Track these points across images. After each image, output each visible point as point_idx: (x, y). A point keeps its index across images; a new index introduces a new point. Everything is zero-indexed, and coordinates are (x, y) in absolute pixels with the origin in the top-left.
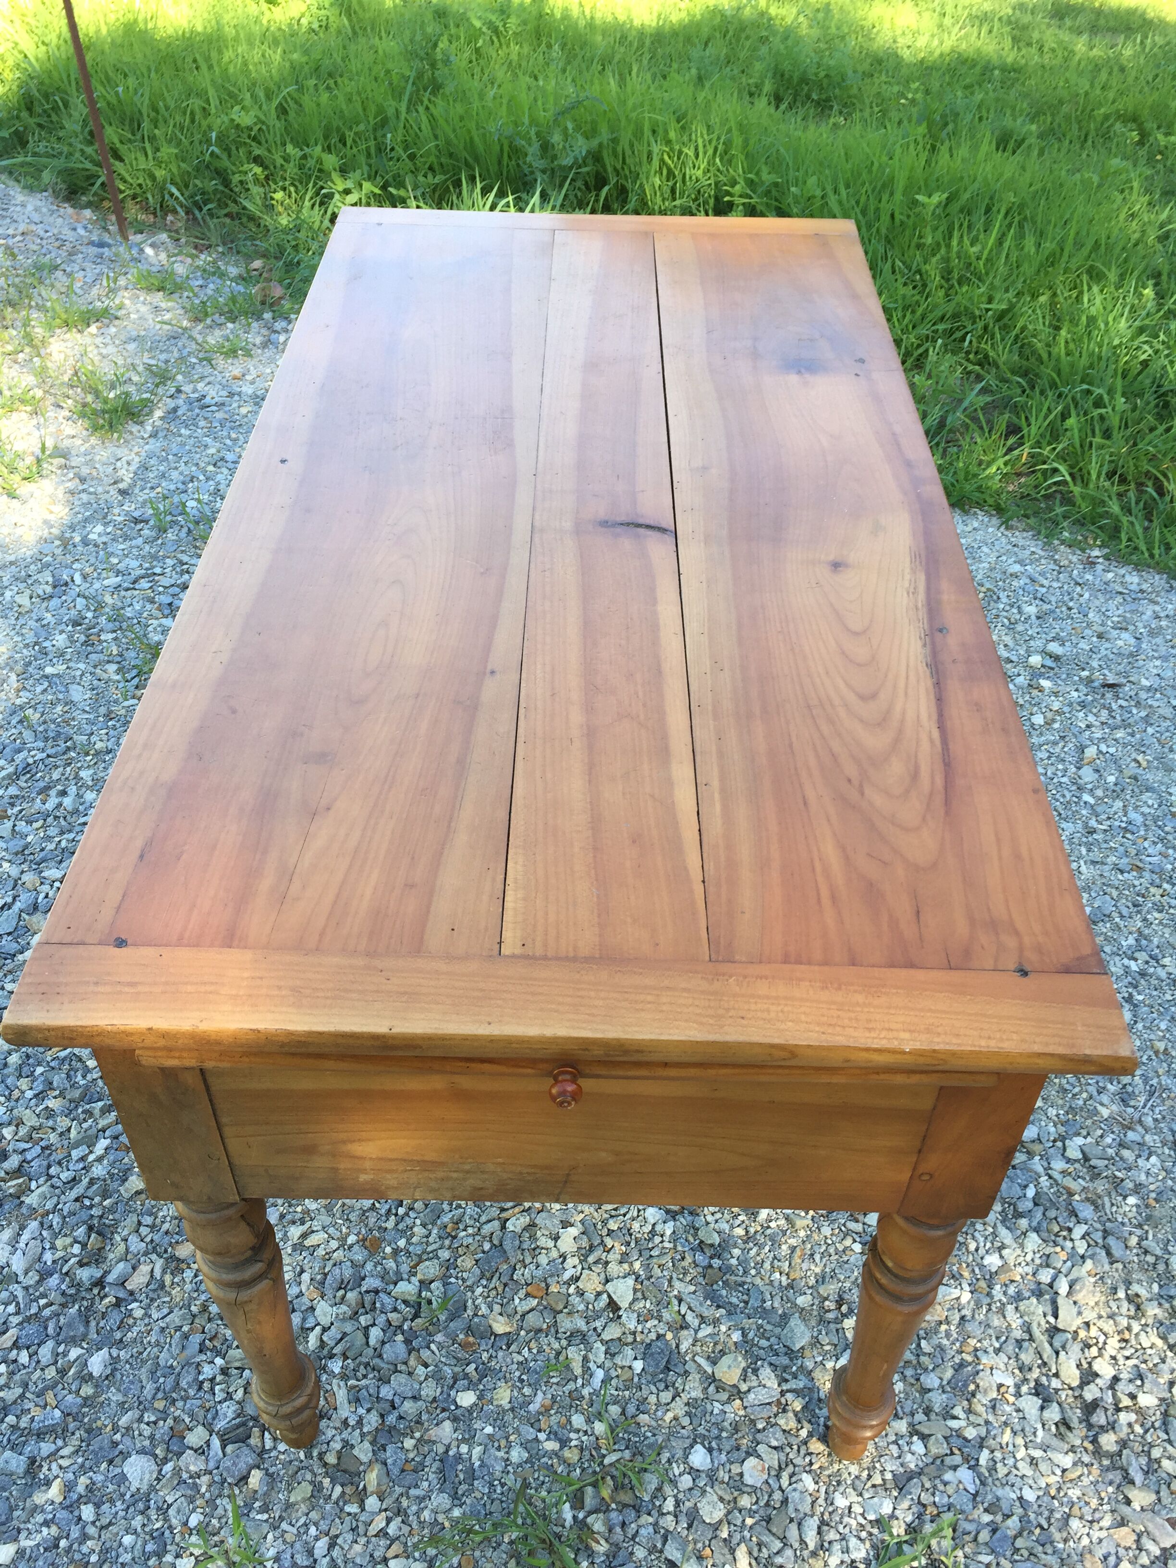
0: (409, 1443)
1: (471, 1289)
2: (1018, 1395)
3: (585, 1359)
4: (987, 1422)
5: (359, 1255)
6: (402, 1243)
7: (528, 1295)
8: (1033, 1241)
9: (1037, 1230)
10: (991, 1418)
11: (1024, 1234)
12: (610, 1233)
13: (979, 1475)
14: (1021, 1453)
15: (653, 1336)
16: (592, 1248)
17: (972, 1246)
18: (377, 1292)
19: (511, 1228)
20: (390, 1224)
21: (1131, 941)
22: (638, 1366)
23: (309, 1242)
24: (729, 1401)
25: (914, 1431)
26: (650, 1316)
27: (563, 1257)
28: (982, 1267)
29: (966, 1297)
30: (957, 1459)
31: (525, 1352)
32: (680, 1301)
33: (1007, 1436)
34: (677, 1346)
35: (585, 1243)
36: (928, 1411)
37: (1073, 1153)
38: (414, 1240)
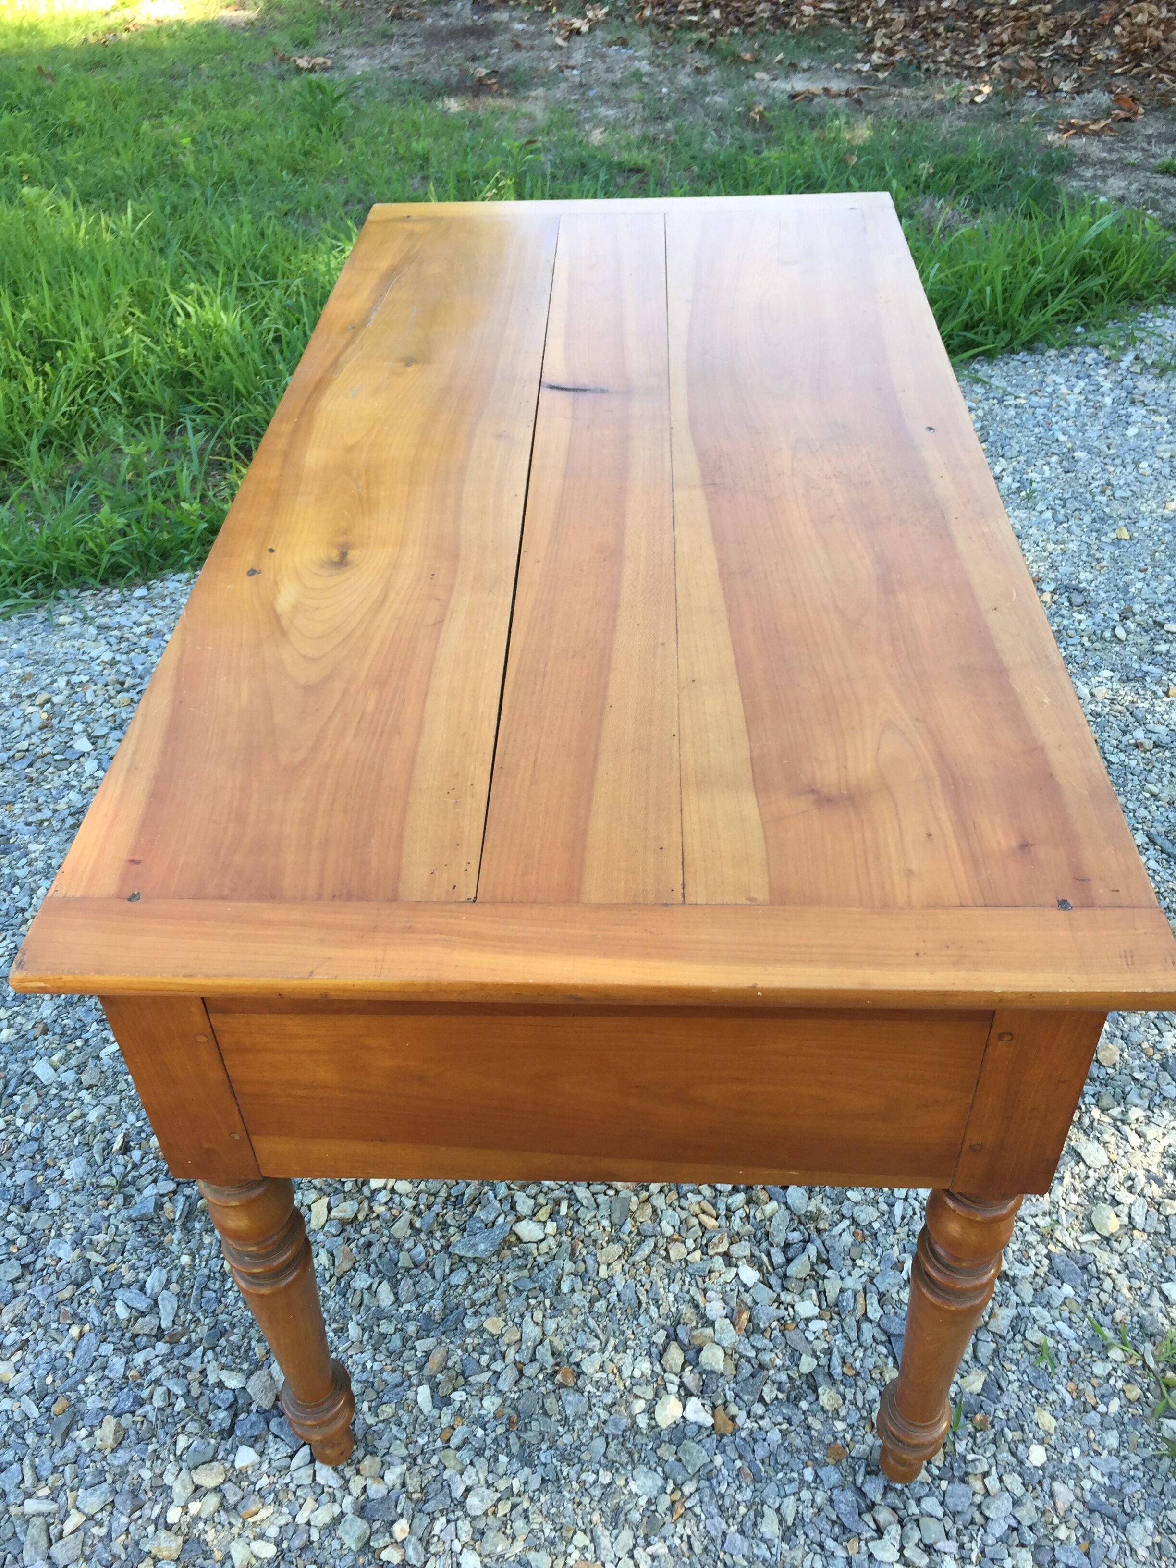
3: (1042, 1329)
15: (1045, 1262)
24: (1132, 1240)
31: (1012, 1376)
34: (1065, 1247)
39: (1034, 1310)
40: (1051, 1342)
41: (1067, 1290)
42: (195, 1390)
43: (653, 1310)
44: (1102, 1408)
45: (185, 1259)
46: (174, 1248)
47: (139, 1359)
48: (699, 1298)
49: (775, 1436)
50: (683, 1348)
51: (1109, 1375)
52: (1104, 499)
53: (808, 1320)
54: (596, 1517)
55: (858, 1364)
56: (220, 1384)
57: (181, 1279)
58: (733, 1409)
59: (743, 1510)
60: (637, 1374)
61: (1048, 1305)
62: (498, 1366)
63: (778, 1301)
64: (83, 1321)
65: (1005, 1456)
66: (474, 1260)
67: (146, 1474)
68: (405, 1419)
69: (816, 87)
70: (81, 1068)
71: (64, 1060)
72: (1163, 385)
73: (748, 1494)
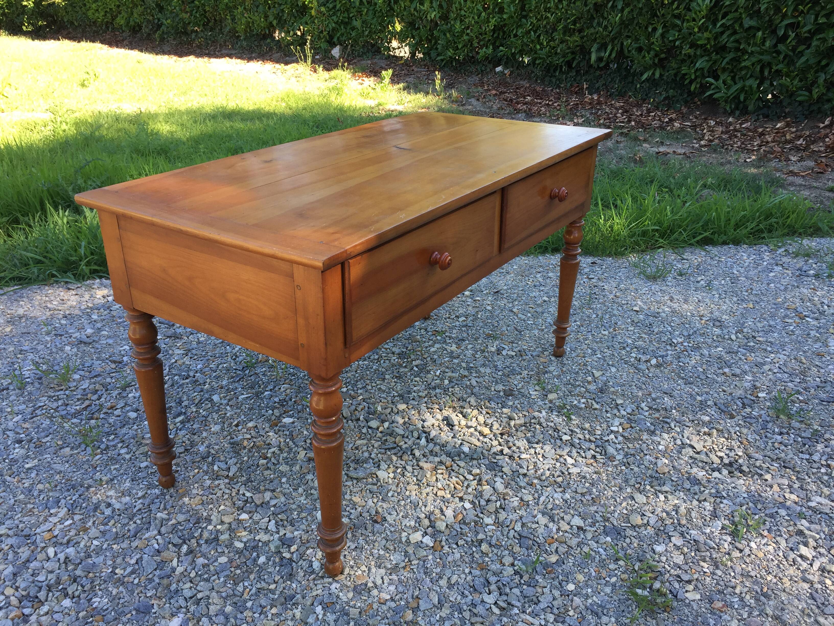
0: (571, 613)
1: (529, 556)
2: (710, 475)
3: (591, 549)
4: (713, 486)
7: (550, 544)
8: (665, 436)
9: (662, 432)
11: (660, 435)
12: (552, 509)
13: (729, 499)
14: (730, 488)
15: (602, 528)
16: (552, 517)
17: (652, 447)
19: (518, 529)
24: (646, 529)
25: (700, 501)
26: (594, 523)
27: (546, 526)
28: (661, 451)
30: (719, 500)
31: (571, 561)
32: (597, 512)
33: (721, 486)
34: (613, 525)
35: (547, 517)
39: (590, 542)
40: (593, 554)
41: (609, 539)
42: (234, 494)
43: (423, 508)
44: (608, 579)
45: (246, 458)
46: (243, 454)
47: (217, 482)
48: (444, 508)
49: (457, 556)
50: (430, 521)
51: (616, 569)
52: (747, 294)
53: (488, 525)
54: (373, 563)
55: (504, 543)
56: (244, 495)
57: (241, 463)
58: (443, 543)
59: (434, 575)
60: (408, 525)
61: (597, 542)
62: (352, 511)
63: (477, 516)
64: (200, 468)
65: (556, 583)
66: (357, 479)
67: (205, 514)
68: (309, 518)
69: (670, 150)
70: (229, 400)
71: (224, 397)
72: (795, 261)
73: (438, 570)
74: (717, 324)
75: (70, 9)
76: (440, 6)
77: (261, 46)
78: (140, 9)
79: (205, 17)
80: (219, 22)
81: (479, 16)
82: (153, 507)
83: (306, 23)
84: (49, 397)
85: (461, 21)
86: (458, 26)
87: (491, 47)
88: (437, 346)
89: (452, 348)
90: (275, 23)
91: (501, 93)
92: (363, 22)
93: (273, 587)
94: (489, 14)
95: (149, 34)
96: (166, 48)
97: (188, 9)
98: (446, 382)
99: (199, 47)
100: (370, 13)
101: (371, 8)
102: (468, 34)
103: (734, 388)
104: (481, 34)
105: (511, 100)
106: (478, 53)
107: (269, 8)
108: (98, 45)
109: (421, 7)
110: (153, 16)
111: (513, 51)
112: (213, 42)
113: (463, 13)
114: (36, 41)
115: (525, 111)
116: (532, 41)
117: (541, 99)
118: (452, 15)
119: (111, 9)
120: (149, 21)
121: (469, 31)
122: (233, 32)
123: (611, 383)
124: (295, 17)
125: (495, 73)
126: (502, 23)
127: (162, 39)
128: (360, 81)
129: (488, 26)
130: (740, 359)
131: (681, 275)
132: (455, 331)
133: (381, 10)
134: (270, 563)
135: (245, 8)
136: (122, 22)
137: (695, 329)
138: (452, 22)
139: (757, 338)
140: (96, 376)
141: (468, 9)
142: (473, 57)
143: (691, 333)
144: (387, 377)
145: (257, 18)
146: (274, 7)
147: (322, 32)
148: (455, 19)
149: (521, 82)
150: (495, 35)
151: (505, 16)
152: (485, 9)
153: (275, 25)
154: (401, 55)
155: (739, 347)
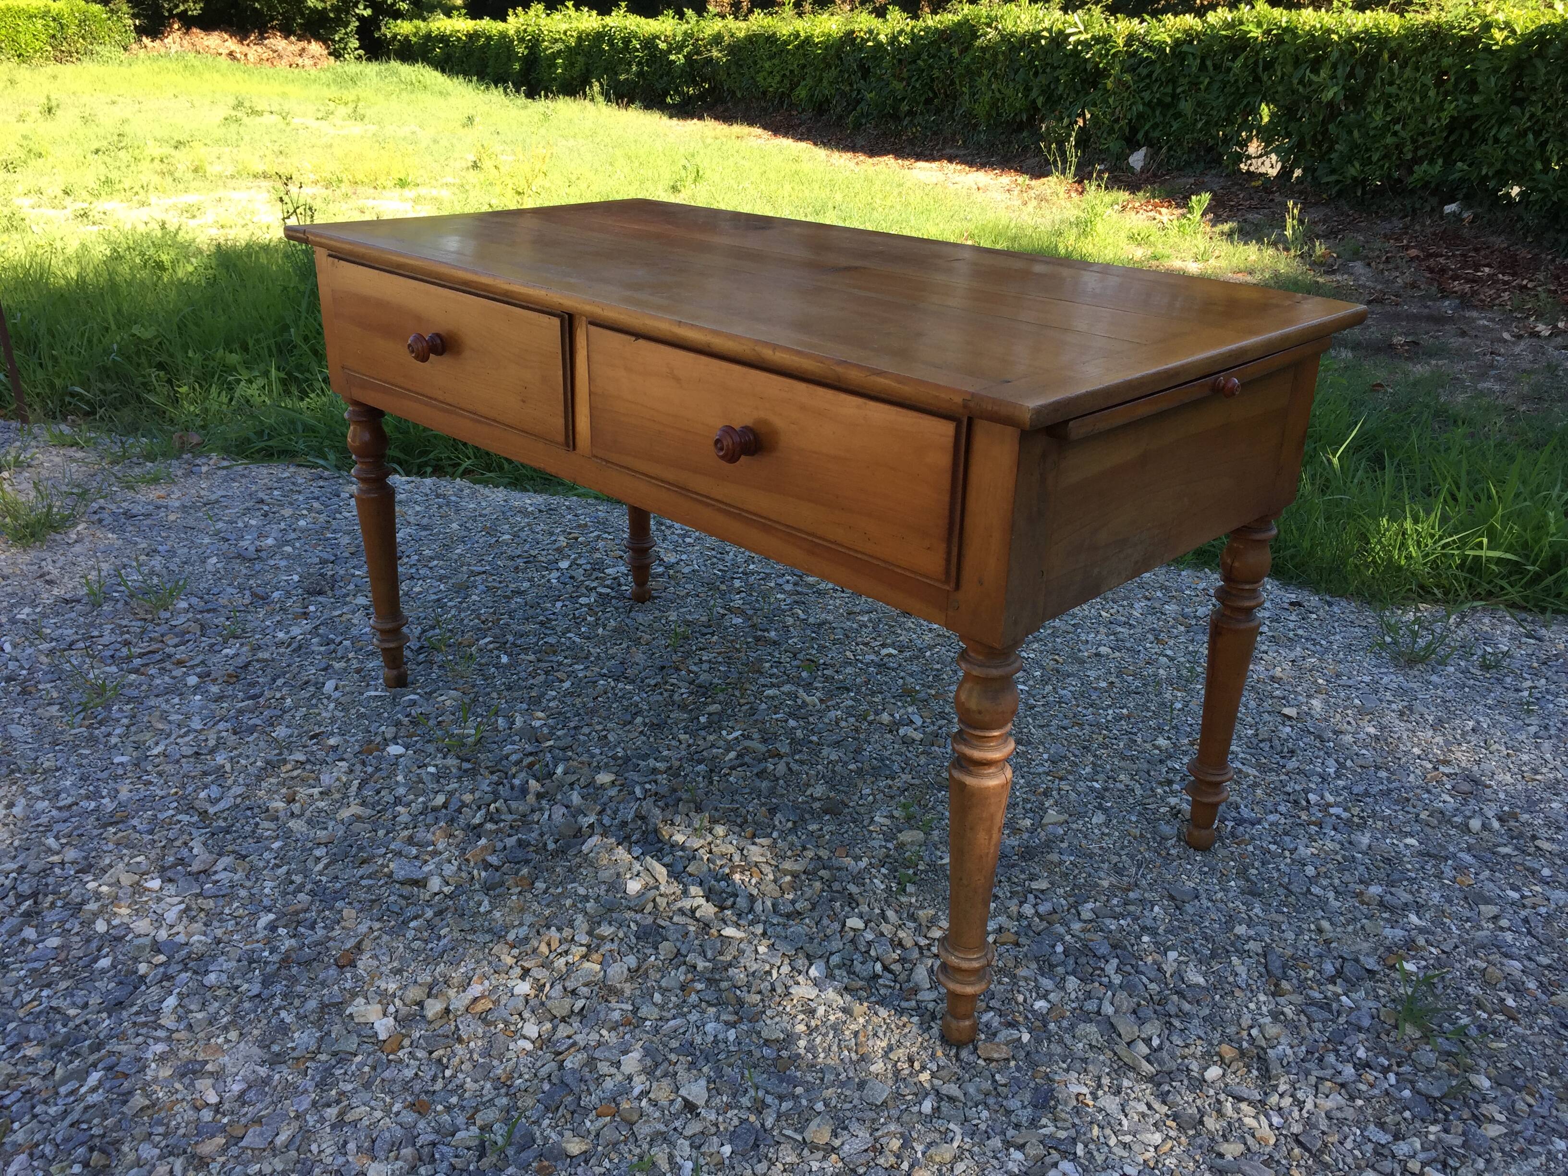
1: (537, 1122)
2: (1095, 1098)
3: (671, 1157)
4: (1074, 1125)
5: (409, 1117)
6: (454, 1100)
7: (598, 1116)
8: (1072, 983)
9: (1074, 973)
10: (1077, 1121)
11: (1063, 979)
12: (672, 1050)
13: (1081, 1164)
14: (1113, 1141)
16: (657, 1065)
17: (1021, 998)
18: (434, 1144)
19: (570, 1066)
20: (439, 1085)
21: (1088, 769)
22: (727, 1150)
23: (349, 1117)
24: (825, 1158)
25: (1008, 1144)
26: (729, 1106)
27: (629, 1078)
28: (1033, 1012)
29: (1026, 1037)
30: (1055, 1155)
31: (606, 1163)
32: (756, 1088)
33: (1096, 1131)
34: (763, 1125)
35: (649, 1062)
36: (1017, 1126)
37: (1086, 915)
38: (467, 1095)
39: (682, 1141)
45: (262, 792)
47: (179, 817)
56: (191, 848)
57: (247, 798)
59: (333, 1092)
60: (385, 987)
61: (697, 1147)
64: (183, 788)
67: (107, 861)
70: (348, 694)
71: (345, 687)
74: (1466, 787)
75: (733, 69)
76: (1351, 75)
77: (1010, 142)
78: (834, 72)
79: (931, 89)
80: (953, 97)
81: (1424, 97)
82: (56, 828)
83: (1095, 105)
84: (120, 626)
85: (1388, 106)
86: (1378, 117)
87: (1440, 162)
88: (786, 688)
89: (808, 699)
90: (1040, 101)
91: (1430, 256)
92: (1199, 104)
93: (72, 1012)
94: (1446, 94)
95: (840, 117)
96: (860, 142)
97: (905, 74)
98: (732, 755)
99: (911, 142)
100: (1216, 86)
101: (1221, 77)
102: (1395, 134)
103: (1355, 933)
104: (1423, 134)
105: (1443, 271)
106: (1411, 172)
107: (1036, 74)
108: (757, 131)
109: (1313, 77)
110: (851, 85)
111: (1484, 172)
112: (935, 133)
113: (1393, 90)
114: (675, 121)
115: (1463, 296)
116: (1529, 154)
117: (1513, 275)
118: (1372, 93)
119: (792, 71)
120: (843, 94)
121: (1398, 127)
122: (969, 114)
123: (1064, 845)
124: (1078, 92)
125: (1442, 218)
126: (1468, 114)
127: (858, 126)
128: (1152, 214)
129: (1439, 119)
130: (1439, 876)
131: (1485, 667)
132: (849, 670)
133: (1236, 81)
134: (112, 973)
135: (995, 75)
136: (803, 94)
137: (1391, 786)
138: (1369, 109)
139: (1538, 843)
140: (208, 611)
141: (1407, 81)
142: (1400, 181)
143: (1374, 790)
144: (639, 720)
145: (1009, 92)
146: (1044, 72)
147: (1117, 120)
148: (1377, 102)
149: (1492, 239)
150: (1451, 139)
151: (1476, 99)
152: (1439, 83)
153: (1039, 105)
154: (1262, 170)
155: (1469, 849)
